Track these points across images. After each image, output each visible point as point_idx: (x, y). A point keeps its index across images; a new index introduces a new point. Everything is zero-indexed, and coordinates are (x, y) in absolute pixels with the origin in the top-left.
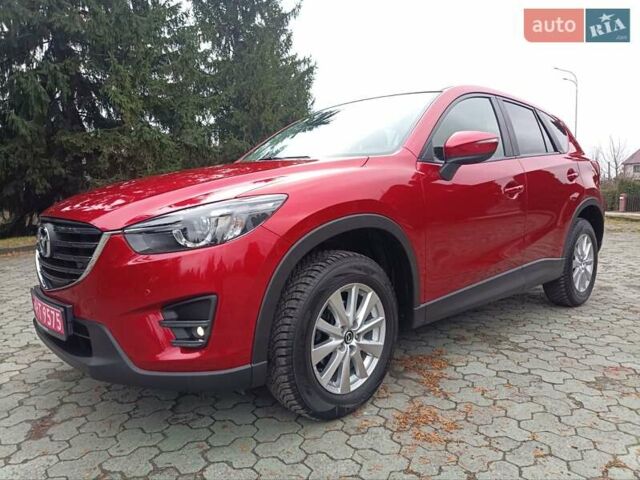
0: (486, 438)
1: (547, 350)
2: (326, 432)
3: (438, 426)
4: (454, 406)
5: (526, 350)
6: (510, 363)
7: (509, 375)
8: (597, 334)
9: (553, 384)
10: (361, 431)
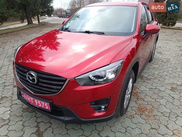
0: (161, 113)
1: (154, 79)
2: (124, 119)
3: (148, 111)
4: (147, 103)
5: (150, 80)
6: (150, 85)
7: (153, 90)
8: (161, 71)
9: (164, 91)
10: (132, 117)
